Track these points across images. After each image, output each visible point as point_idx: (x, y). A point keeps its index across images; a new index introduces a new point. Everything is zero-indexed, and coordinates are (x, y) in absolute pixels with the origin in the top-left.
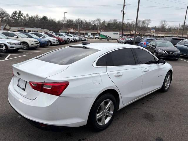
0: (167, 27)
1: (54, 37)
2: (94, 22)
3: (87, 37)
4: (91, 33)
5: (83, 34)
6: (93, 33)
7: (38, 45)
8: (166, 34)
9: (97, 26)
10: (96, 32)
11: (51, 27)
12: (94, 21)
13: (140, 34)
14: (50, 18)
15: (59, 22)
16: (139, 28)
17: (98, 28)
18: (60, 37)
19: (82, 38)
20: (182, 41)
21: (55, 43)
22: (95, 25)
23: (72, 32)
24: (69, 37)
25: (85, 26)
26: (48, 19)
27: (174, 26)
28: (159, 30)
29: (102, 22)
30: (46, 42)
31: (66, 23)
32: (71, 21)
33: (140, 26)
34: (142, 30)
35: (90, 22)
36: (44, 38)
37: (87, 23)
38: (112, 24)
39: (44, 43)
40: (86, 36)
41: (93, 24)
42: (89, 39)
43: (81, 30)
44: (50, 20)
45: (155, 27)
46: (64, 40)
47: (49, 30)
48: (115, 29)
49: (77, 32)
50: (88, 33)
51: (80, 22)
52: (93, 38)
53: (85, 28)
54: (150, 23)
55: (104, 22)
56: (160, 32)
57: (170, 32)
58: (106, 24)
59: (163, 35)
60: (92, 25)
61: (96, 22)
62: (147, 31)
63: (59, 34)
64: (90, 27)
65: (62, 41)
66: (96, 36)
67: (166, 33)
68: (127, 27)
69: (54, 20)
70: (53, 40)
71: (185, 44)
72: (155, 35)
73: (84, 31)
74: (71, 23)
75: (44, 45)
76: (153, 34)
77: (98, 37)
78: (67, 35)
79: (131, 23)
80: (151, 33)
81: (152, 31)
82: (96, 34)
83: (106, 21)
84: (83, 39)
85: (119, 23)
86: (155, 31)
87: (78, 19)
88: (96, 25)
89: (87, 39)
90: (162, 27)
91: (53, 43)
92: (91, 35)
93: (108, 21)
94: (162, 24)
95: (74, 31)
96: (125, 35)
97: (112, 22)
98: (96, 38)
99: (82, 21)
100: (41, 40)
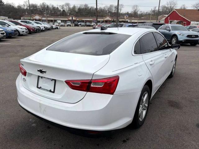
0: (139, 13)
1: (21, 25)
2: (63, 7)
3: (58, 24)
4: (61, 20)
5: (52, 21)
6: (63, 20)
7: (4, 36)
8: (139, 20)
9: (66, 12)
10: (67, 19)
11: (10, 13)
12: (63, 5)
13: (113, 20)
14: (8, 3)
15: (19, 7)
16: (112, 14)
17: (68, 14)
18: (28, 25)
19: (53, 26)
20: (163, 26)
21: (24, 33)
22: (64, 11)
23: (38, 19)
24: (39, 25)
25: (53, 12)
26: (5, 4)
27: (146, 12)
28: (131, 16)
29: (71, 7)
30: (13, 32)
31: (28, 8)
32: (34, 5)
33: (113, 12)
34: (115, 15)
35: (57, 8)
36: (9, 26)
37: (54, 8)
38: (83, 9)
39: (10, 33)
40: (56, 24)
41: (62, 10)
42: (61, 27)
43: (49, 17)
44: (7, 5)
45: (128, 12)
46: (34, 29)
47: (7, 18)
48: (87, 15)
49: (44, 19)
50: (57, 20)
51: (46, 6)
52: (64, 26)
53: (53, 14)
54: (122, 9)
55: (74, 7)
56: (133, 18)
57: (143, 18)
58: (77, 10)
59: (136, 21)
60: (60, 10)
61: (65, 7)
62: (120, 17)
63: (26, 21)
64: (59, 13)
65: (32, 30)
66: (68, 23)
67: (138, 18)
68: (99, 13)
69: (12, 5)
70: (21, 29)
71: (167, 29)
72: (128, 21)
73: (52, 18)
74: (35, 8)
75: (11, 35)
76: (126, 20)
77: (70, 24)
78: (36, 23)
79: (103, 9)
80: (124, 19)
81: (125, 16)
82: (67, 21)
83: (76, 5)
84: (55, 27)
85: (91, 8)
86: (128, 16)
87: (43, 4)
88: (66, 10)
89: (59, 27)
90: (134, 13)
91: (21, 33)
92: (61, 22)
93: (79, 6)
94: (134, 10)
95: (41, 18)
96: (99, 22)
97: (83, 7)
98: (67, 26)
99: (48, 6)
100: (6, 29)
